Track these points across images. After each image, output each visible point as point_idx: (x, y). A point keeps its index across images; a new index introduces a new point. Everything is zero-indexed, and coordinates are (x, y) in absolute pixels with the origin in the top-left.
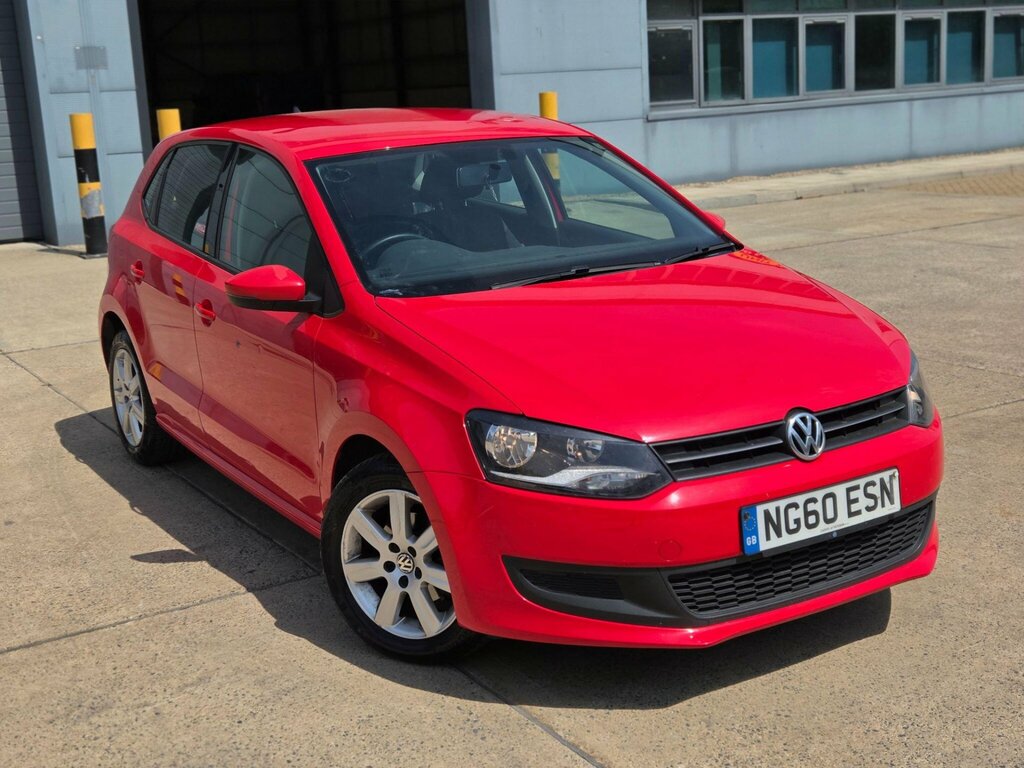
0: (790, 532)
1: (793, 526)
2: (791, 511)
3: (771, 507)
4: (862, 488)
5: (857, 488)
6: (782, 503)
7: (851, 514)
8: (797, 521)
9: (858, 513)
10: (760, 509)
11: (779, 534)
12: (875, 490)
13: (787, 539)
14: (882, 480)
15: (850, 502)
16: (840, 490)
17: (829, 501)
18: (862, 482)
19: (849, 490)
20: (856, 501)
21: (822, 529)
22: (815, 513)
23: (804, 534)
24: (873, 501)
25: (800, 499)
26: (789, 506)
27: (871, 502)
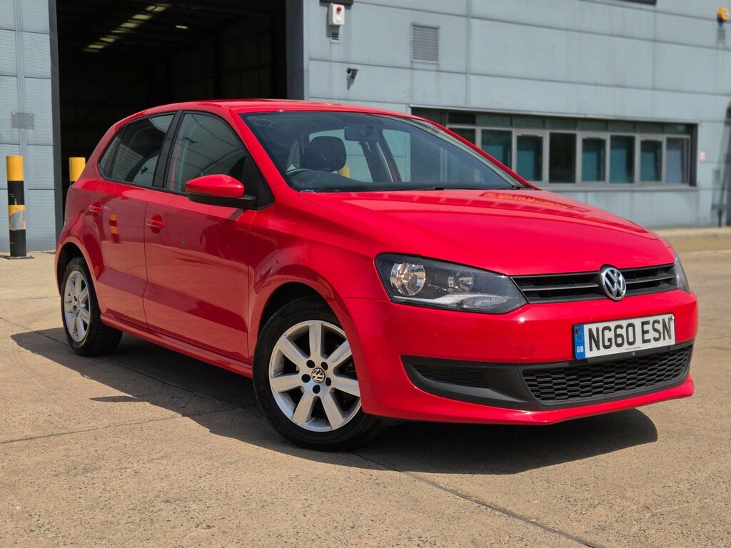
0: (606, 347)
1: (607, 343)
2: (606, 332)
3: (593, 327)
4: (651, 323)
5: (648, 323)
6: (601, 325)
7: (645, 341)
8: (610, 340)
9: (649, 341)
10: (586, 327)
11: (598, 348)
12: (660, 327)
13: (603, 352)
14: (664, 321)
15: (644, 332)
16: (637, 322)
17: (631, 329)
18: (651, 319)
19: (643, 324)
20: (647, 332)
21: (625, 349)
22: (621, 336)
23: (614, 350)
24: (658, 334)
25: (612, 324)
26: (605, 329)
27: (657, 335)
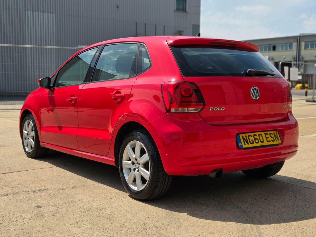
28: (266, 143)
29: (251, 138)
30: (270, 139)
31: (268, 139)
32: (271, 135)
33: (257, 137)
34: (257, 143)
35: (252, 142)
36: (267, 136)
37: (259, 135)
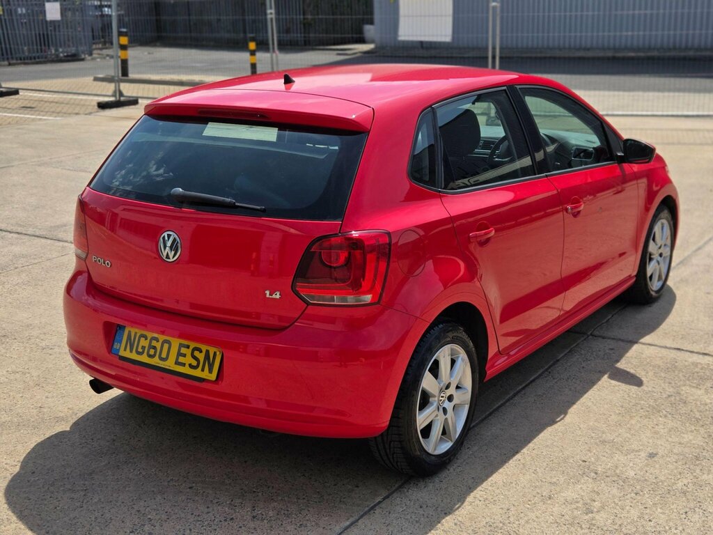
28: (170, 364)
29: (143, 342)
30: (189, 360)
31: (181, 359)
32: (197, 354)
33: (158, 345)
34: (150, 356)
35: (140, 350)
36: (183, 350)
37: (165, 341)
